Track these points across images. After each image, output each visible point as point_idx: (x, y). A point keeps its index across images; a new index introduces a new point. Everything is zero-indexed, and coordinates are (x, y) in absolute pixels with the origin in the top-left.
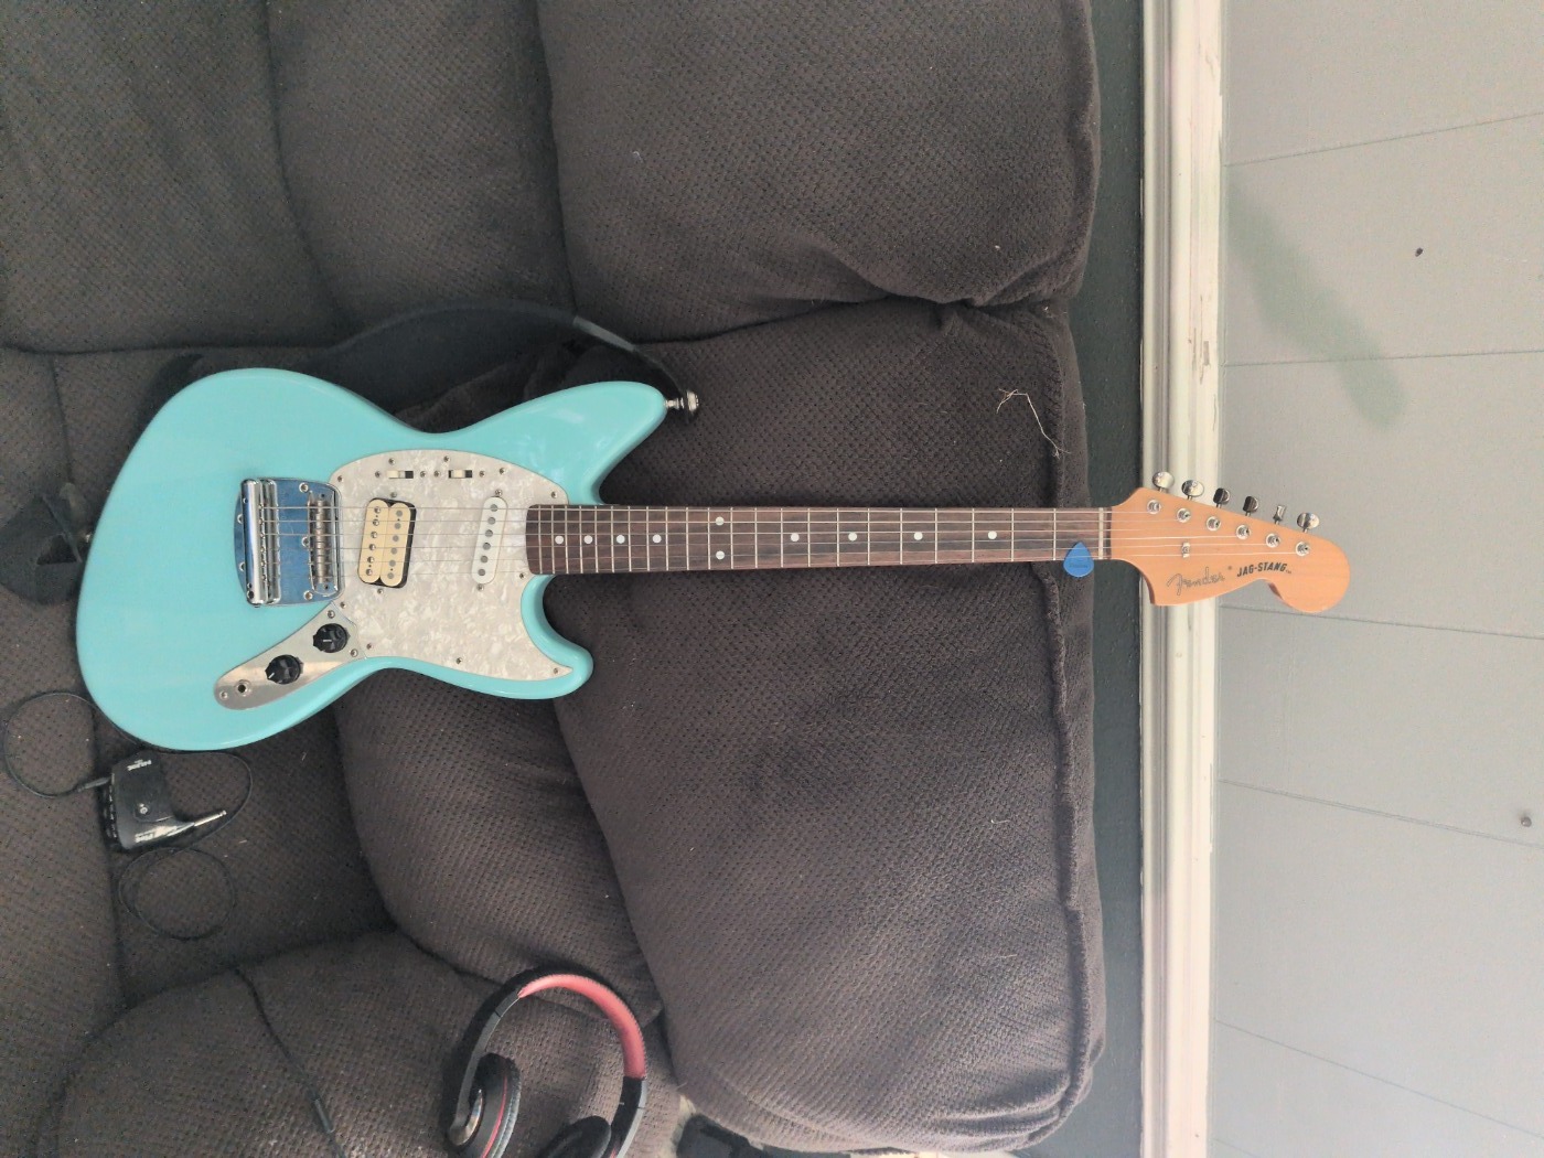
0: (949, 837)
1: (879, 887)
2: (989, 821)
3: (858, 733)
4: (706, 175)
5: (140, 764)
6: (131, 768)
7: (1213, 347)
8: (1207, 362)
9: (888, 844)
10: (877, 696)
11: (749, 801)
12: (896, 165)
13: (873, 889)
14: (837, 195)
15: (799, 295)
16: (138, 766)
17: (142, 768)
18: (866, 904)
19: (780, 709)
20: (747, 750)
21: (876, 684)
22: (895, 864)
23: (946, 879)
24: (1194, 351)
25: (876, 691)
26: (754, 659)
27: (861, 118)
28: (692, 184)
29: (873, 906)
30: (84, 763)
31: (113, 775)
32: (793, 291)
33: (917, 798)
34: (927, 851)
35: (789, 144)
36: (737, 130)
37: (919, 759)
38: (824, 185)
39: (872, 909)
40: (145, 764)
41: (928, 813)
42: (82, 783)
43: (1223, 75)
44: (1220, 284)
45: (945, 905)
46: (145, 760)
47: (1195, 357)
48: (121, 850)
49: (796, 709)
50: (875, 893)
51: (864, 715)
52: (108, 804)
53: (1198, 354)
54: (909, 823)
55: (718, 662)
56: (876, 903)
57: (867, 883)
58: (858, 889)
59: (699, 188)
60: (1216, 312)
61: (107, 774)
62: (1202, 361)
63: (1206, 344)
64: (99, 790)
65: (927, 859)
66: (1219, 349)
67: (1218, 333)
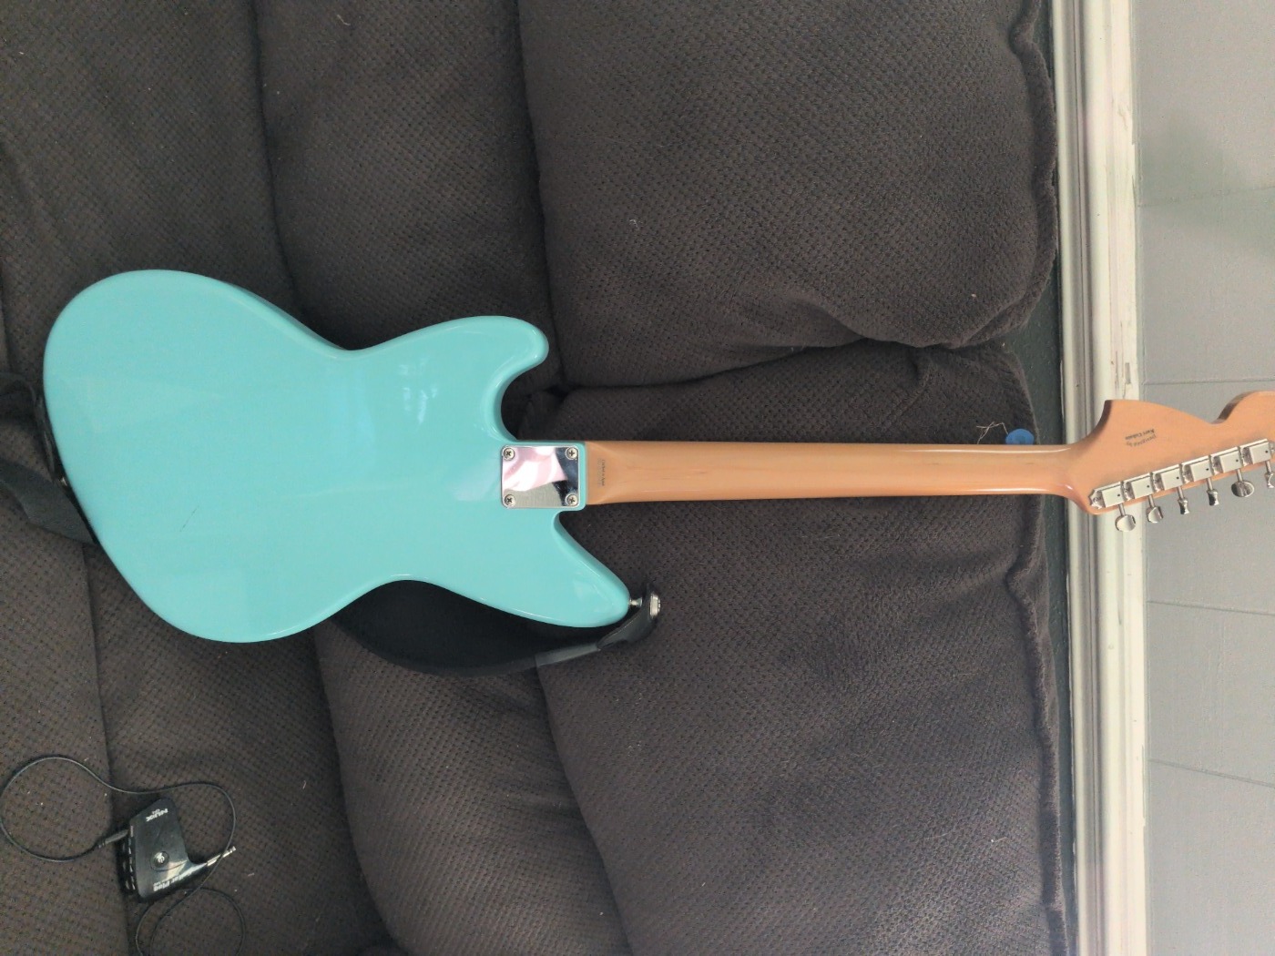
0: (955, 860)
1: (891, 915)
2: (990, 841)
3: (866, 766)
4: (702, 240)
5: (158, 813)
6: (149, 819)
7: (1134, 368)
8: (1129, 382)
9: (899, 874)
10: (883, 727)
11: (761, 838)
12: (888, 226)
13: (884, 917)
14: (830, 255)
15: (783, 343)
16: (156, 816)
17: (159, 817)
18: (878, 932)
19: (790, 747)
20: (758, 788)
21: (880, 715)
22: (907, 892)
23: (952, 901)
24: (1117, 371)
25: (881, 722)
26: (763, 700)
27: (857, 184)
28: (688, 248)
29: (885, 933)
30: (103, 818)
31: (132, 828)
32: (778, 340)
33: (926, 827)
34: (936, 877)
35: (786, 210)
36: (735, 199)
37: (926, 787)
38: (818, 247)
39: (884, 936)
40: (162, 813)
41: (936, 841)
42: (102, 839)
43: (1134, 125)
44: (1137, 311)
45: (951, 925)
46: (162, 809)
47: (1117, 376)
48: (139, 899)
49: (806, 747)
50: (887, 921)
51: (871, 747)
52: (126, 857)
53: (1120, 373)
54: (919, 852)
55: (727, 703)
56: (889, 930)
57: (880, 912)
58: (871, 919)
59: (694, 252)
60: (1135, 336)
61: (126, 827)
62: (1124, 380)
63: (1128, 365)
64: (118, 844)
65: (935, 884)
66: (1139, 369)
67: (1138, 355)
